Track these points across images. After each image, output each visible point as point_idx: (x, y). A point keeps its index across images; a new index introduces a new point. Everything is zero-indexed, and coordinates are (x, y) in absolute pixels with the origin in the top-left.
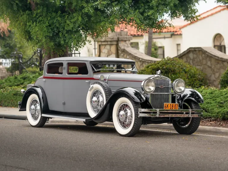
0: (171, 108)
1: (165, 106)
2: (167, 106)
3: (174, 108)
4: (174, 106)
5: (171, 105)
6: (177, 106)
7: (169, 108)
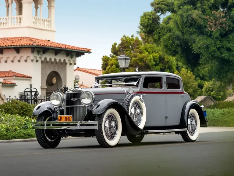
0: (65, 120)
1: (59, 119)
2: (61, 118)
3: (67, 120)
4: (67, 118)
5: (65, 117)
6: (70, 118)
7: (63, 120)
